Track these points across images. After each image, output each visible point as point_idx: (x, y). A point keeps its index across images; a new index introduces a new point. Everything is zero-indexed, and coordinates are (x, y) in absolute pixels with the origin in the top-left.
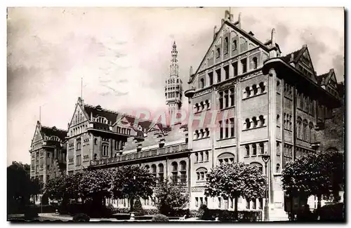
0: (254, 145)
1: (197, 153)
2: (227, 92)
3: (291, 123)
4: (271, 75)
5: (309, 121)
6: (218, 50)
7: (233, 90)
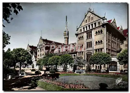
0: (99, 50)
1: (79, 52)
2: (89, 33)
3: (110, 43)
4: (105, 27)
5: (115, 42)
6: (86, 20)
7: (91, 33)
